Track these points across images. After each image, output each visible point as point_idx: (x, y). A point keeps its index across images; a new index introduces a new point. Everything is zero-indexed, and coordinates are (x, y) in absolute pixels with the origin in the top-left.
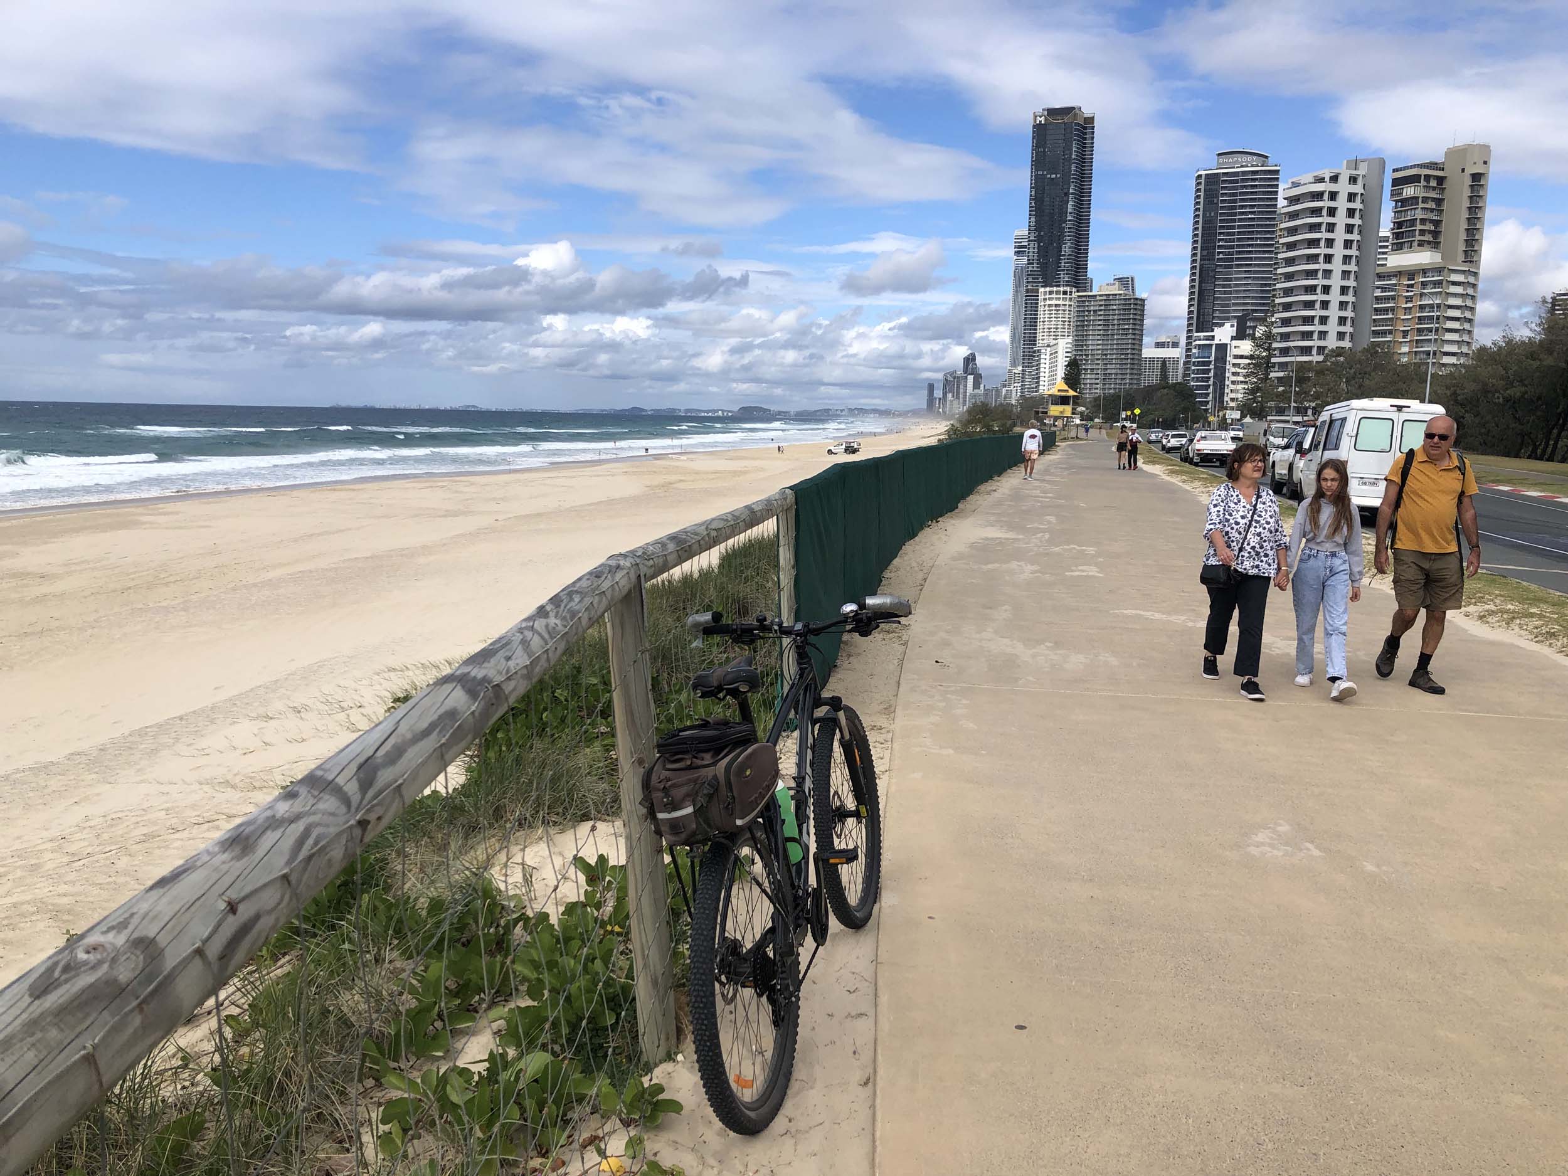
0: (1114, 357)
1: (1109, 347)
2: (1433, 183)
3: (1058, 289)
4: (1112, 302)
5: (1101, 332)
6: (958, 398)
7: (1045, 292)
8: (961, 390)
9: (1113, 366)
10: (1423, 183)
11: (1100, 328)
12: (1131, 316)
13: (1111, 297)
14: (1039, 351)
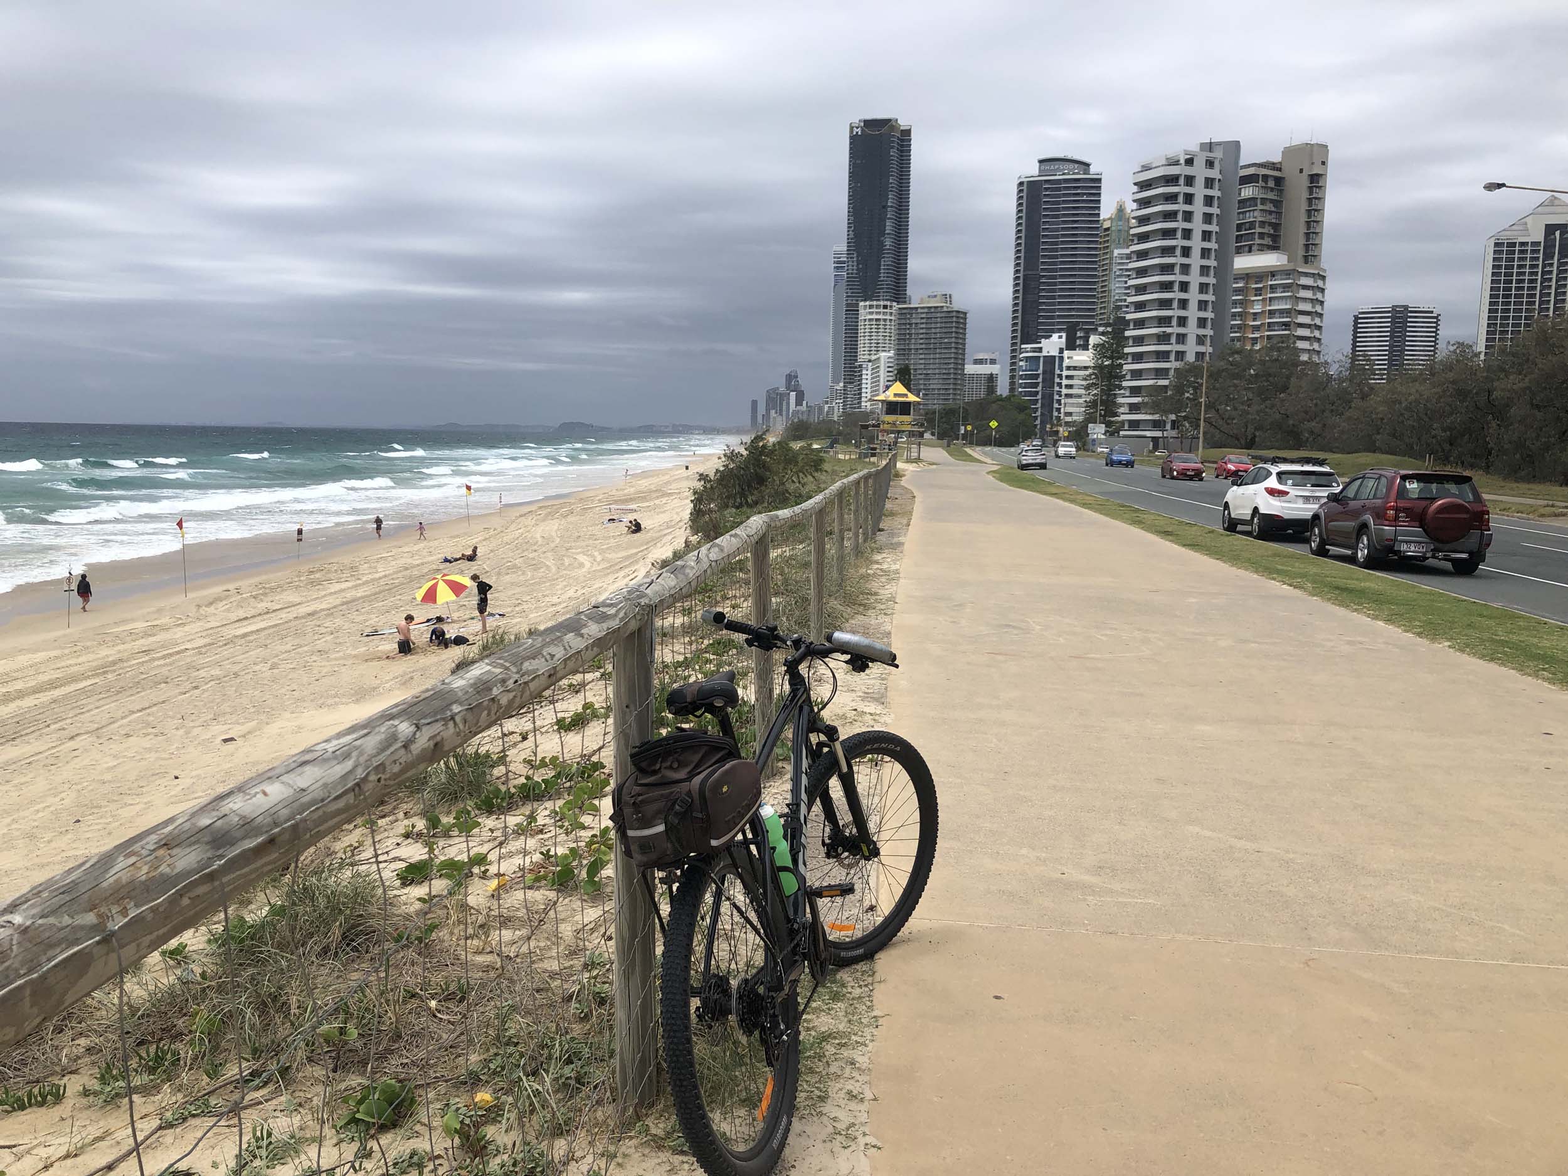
0: (937, 371)
1: (932, 361)
2: (1271, 184)
3: (878, 303)
4: (933, 315)
5: (923, 346)
6: (781, 415)
7: (865, 306)
8: (784, 408)
9: (936, 381)
10: (1261, 183)
11: (921, 341)
12: (954, 330)
13: (932, 310)
14: (860, 366)
